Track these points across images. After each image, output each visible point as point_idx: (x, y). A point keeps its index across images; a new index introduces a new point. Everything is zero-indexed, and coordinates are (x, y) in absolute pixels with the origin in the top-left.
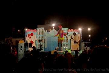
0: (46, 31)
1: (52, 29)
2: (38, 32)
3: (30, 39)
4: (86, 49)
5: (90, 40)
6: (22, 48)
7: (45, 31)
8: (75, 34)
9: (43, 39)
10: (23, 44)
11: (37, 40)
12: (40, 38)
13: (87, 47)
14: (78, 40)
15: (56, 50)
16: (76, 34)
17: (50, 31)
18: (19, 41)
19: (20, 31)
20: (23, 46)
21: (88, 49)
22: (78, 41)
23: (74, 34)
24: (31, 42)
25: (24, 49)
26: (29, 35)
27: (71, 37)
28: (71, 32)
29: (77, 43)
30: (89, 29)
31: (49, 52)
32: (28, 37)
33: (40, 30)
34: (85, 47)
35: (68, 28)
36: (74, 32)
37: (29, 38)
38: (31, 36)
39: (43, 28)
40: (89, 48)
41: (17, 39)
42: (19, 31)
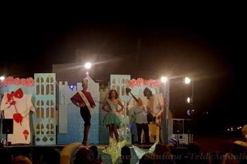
0: (63, 84)
2: (38, 87)
3: (12, 106)
7: (61, 83)
8: (147, 93)
9: (54, 106)
11: (34, 110)
12: (43, 104)
13: (181, 133)
22: (157, 116)
23: (145, 95)
24: (14, 116)
26: (10, 97)
28: (138, 88)
29: (154, 119)
30: (187, 81)
33: (45, 80)
35: (128, 77)
36: (146, 87)
37: (9, 105)
38: (15, 99)
39: (53, 75)
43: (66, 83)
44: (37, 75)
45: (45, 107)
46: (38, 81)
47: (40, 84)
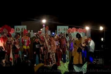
0: (31, 31)
5: (102, 46)
13: (98, 58)
15: (42, 64)
16: (82, 36)
30: (101, 28)
33: (21, 29)
36: (77, 32)
39: (25, 27)
44: (16, 27)
46: (17, 30)
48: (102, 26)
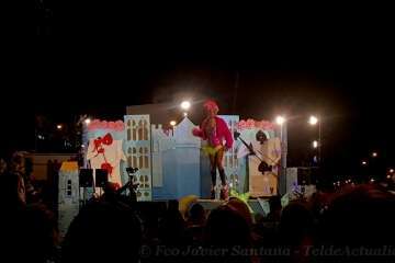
0: (157, 127)
1: (179, 119)
2: (129, 131)
3: (100, 155)
4: (303, 190)
5: (315, 158)
6: (70, 188)
7: (154, 126)
8: (261, 137)
9: (148, 155)
10: (77, 172)
11: (125, 159)
12: (135, 151)
14: (272, 161)
17: (171, 128)
18: (60, 165)
19: (63, 129)
20: (76, 181)
21: (310, 190)
22: (273, 164)
23: (258, 139)
24: (103, 166)
25: (79, 194)
26: (97, 143)
27: (250, 147)
28: (248, 131)
29: (270, 169)
31: (170, 201)
32: (91, 147)
33: (137, 123)
34: (300, 183)
35: (236, 118)
36: (258, 129)
37: (96, 153)
38: (104, 146)
39: (147, 117)
40: (312, 187)
41: (53, 157)
42: (59, 127)
43: (160, 126)
45: (137, 155)
46: (129, 124)
47: (132, 127)
48: (314, 115)
